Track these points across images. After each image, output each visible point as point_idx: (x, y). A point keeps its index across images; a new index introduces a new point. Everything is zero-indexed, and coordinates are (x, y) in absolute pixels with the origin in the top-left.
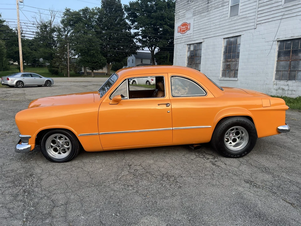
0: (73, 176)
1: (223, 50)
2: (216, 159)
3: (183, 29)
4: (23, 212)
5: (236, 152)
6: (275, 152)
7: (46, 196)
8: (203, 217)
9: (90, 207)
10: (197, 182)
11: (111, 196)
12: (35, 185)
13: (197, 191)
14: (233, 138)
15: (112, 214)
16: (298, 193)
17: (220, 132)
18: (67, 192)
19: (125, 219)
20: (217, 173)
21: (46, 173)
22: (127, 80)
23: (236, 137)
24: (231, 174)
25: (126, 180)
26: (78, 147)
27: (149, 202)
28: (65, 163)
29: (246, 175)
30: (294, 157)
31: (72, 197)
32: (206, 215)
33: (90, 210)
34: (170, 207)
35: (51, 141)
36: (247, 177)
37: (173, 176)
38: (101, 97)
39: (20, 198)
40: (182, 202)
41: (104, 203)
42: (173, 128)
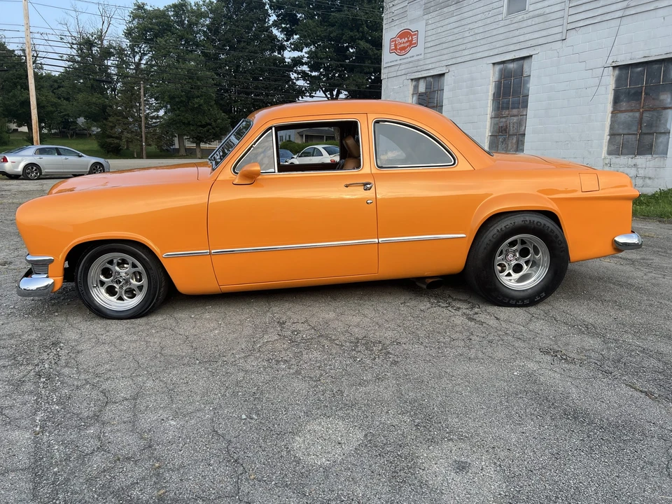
0: (152, 344)
1: (491, 89)
2: (476, 310)
3: (402, 45)
4: (35, 414)
5: (522, 294)
6: (608, 296)
7: (87, 383)
8: (447, 420)
9: (191, 404)
10: (433, 353)
11: (238, 383)
12: (63, 362)
13: (433, 370)
14: (514, 263)
15: (241, 416)
16: (660, 373)
17: (485, 248)
18: (137, 376)
19: (271, 425)
20: (478, 336)
21: (90, 339)
22: (273, 129)
23: (522, 262)
24: (510, 338)
25: (273, 350)
26: (163, 284)
27: (324, 392)
28: (133, 320)
29: (543, 339)
30: (651, 305)
31: (149, 384)
32: (454, 416)
33: (190, 408)
34: (373, 400)
35: (99, 271)
36: (546, 343)
37: (380, 342)
38: (213, 170)
39: (29, 386)
40: (399, 391)
41: (222, 396)
42: (380, 240)
